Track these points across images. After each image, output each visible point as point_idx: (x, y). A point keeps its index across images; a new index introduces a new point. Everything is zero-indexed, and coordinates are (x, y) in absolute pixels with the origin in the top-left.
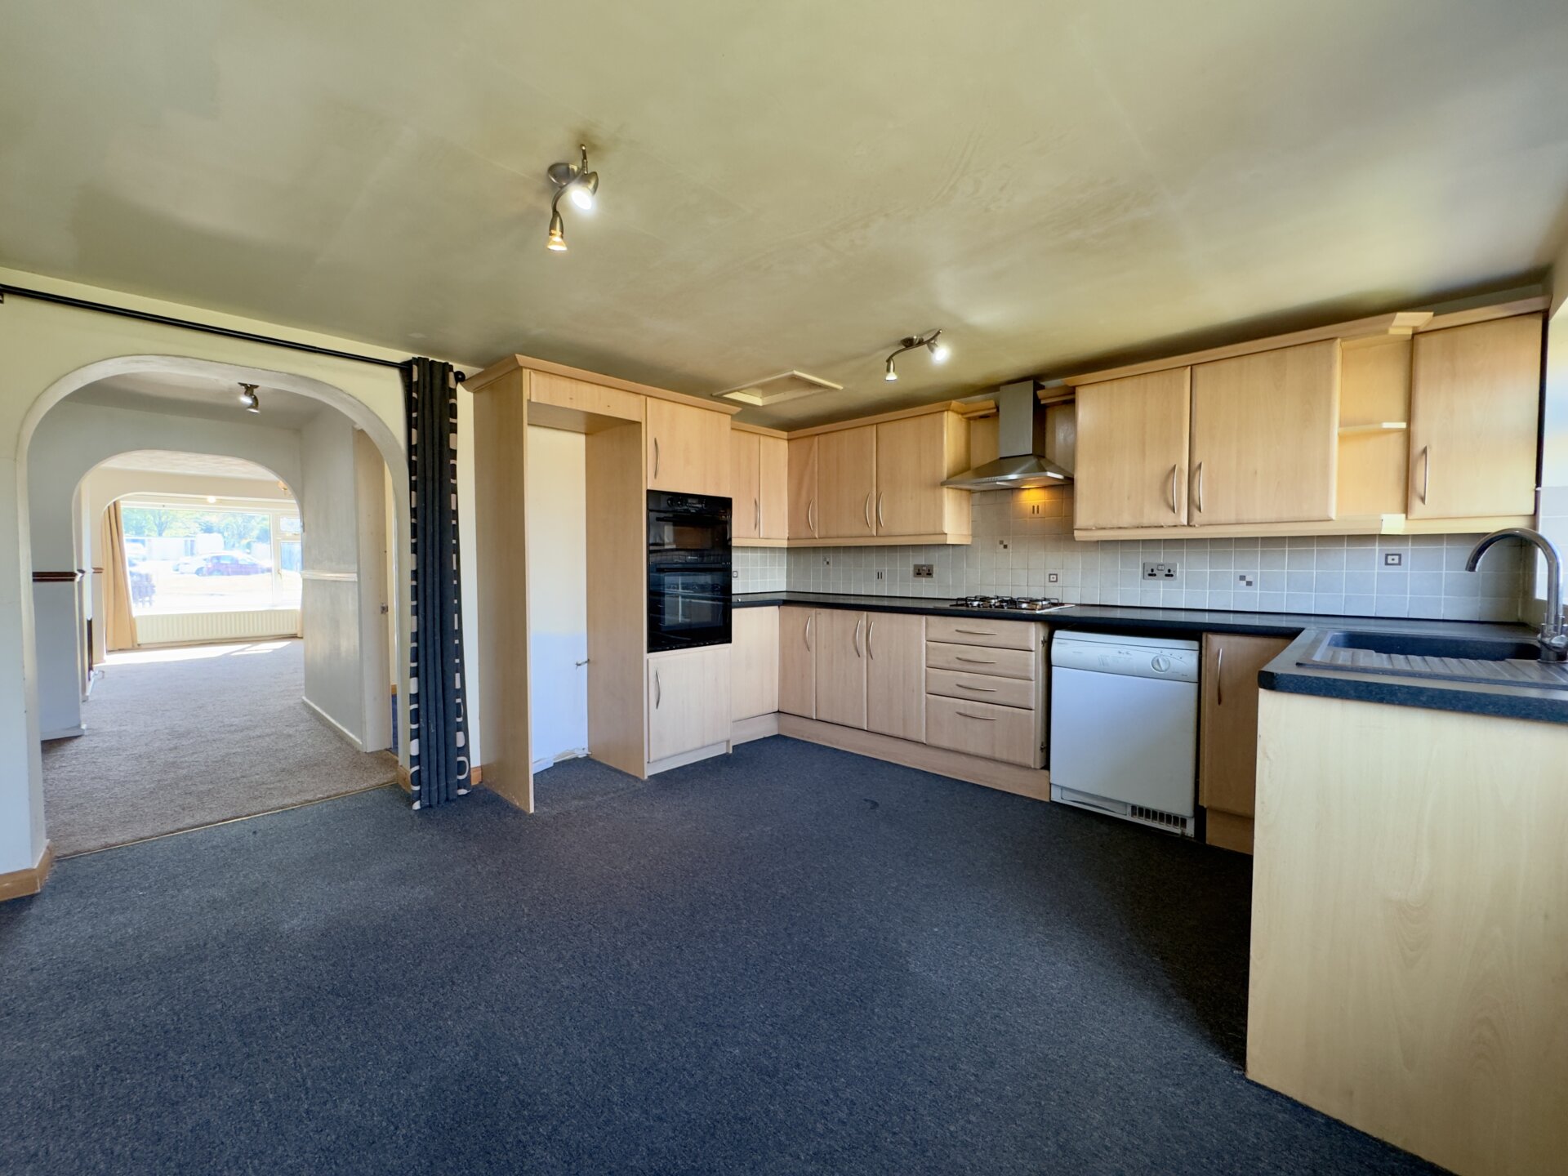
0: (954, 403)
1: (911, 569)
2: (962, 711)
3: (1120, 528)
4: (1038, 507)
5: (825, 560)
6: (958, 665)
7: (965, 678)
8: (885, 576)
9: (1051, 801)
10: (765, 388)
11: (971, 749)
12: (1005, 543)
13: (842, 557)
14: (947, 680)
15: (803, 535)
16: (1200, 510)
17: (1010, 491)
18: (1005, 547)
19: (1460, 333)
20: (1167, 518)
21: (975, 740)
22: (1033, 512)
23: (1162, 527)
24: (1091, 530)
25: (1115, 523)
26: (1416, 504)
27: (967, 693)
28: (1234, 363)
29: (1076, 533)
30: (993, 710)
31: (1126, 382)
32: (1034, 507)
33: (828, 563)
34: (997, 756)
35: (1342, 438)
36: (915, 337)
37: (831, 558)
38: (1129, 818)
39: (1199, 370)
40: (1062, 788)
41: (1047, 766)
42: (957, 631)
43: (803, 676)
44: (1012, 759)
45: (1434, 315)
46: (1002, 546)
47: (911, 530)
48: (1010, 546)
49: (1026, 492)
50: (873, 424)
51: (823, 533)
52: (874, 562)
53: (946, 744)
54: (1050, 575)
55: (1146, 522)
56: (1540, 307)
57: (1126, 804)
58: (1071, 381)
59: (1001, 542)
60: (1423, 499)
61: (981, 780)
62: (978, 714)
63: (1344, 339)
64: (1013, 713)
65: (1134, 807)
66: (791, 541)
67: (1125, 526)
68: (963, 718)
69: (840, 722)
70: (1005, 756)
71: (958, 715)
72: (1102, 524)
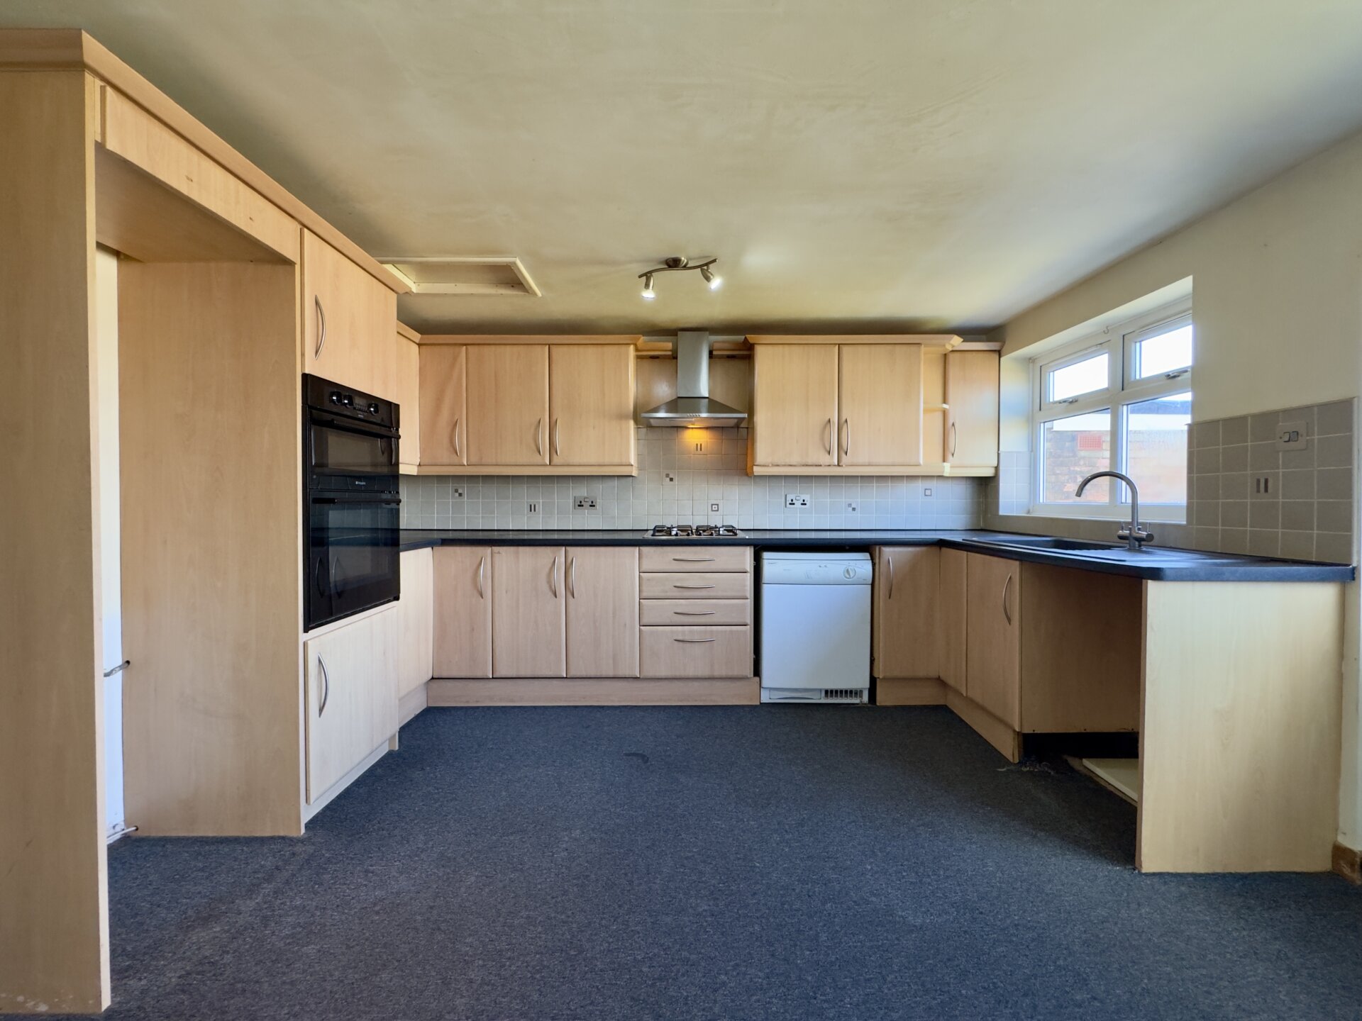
0: (642, 340)
1: (571, 501)
2: (680, 638)
3: (791, 465)
4: (701, 445)
5: (456, 491)
6: (677, 593)
7: (683, 605)
8: (539, 508)
9: (761, 703)
10: (427, 270)
11: (691, 672)
12: (671, 476)
13: (480, 487)
14: (662, 610)
15: (446, 461)
16: (846, 454)
17: (676, 429)
18: (671, 480)
19: (969, 355)
20: (824, 458)
21: (694, 661)
22: (697, 450)
23: (821, 466)
24: (768, 466)
25: (788, 461)
26: (950, 457)
27: (685, 619)
28: (866, 348)
29: (755, 469)
30: (712, 631)
31: (794, 348)
32: (697, 445)
33: (460, 495)
34: (717, 673)
35: (926, 411)
36: (683, 259)
37: (464, 489)
38: (824, 701)
39: (845, 349)
40: (771, 689)
41: (757, 671)
42: (675, 560)
43: (473, 630)
44: (730, 673)
45: (963, 341)
46: (668, 479)
47: (593, 460)
48: (676, 479)
49: (691, 430)
50: (546, 344)
51: (474, 460)
52: (525, 495)
53: (663, 672)
54: (712, 505)
55: (810, 462)
56: (997, 348)
57: (821, 690)
58: (752, 338)
59: (667, 475)
60: (953, 455)
61: (696, 701)
62: (696, 638)
63: (926, 345)
64: (731, 631)
65: (826, 692)
66: (422, 467)
67: (794, 464)
68: (681, 644)
69: (529, 674)
70: (724, 673)
71: (676, 642)
72: (776, 461)
